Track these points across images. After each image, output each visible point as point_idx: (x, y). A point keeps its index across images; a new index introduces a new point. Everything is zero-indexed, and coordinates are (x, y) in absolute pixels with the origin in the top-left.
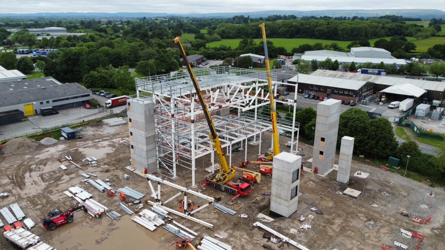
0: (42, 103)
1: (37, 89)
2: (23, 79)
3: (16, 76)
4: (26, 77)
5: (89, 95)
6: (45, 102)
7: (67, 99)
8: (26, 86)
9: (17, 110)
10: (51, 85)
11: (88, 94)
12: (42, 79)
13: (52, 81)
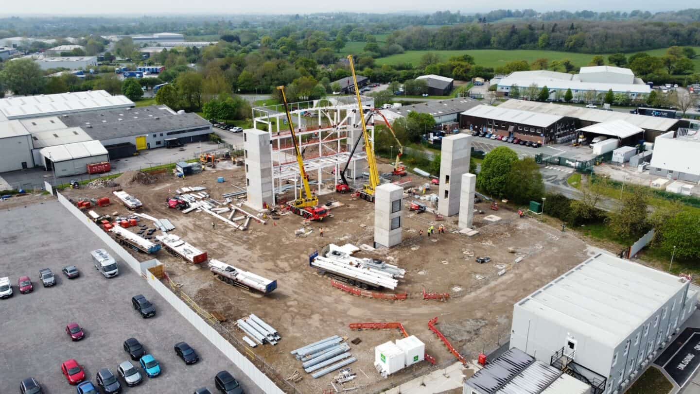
0: (155, 136)
1: (149, 120)
2: (132, 107)
3: (124, 104)
4: (134, 105)
5: (208, 128)
6: (158, 134)
7: (184, 132)
8: (136, 115)
9: (128, 144)
10: (165, 115)
11: (208, 126)
12: (155, 107)
13: (165, 110)
